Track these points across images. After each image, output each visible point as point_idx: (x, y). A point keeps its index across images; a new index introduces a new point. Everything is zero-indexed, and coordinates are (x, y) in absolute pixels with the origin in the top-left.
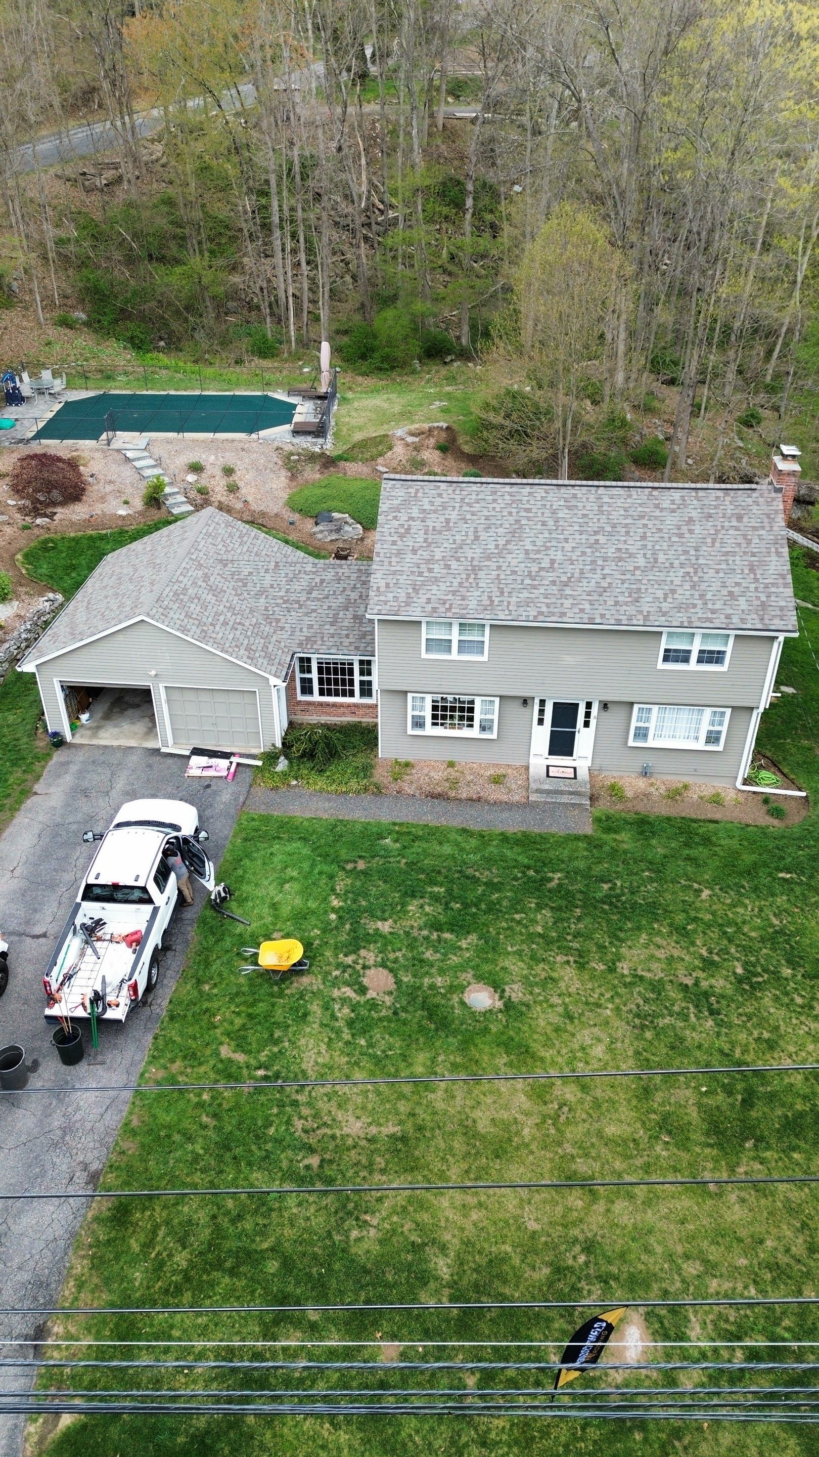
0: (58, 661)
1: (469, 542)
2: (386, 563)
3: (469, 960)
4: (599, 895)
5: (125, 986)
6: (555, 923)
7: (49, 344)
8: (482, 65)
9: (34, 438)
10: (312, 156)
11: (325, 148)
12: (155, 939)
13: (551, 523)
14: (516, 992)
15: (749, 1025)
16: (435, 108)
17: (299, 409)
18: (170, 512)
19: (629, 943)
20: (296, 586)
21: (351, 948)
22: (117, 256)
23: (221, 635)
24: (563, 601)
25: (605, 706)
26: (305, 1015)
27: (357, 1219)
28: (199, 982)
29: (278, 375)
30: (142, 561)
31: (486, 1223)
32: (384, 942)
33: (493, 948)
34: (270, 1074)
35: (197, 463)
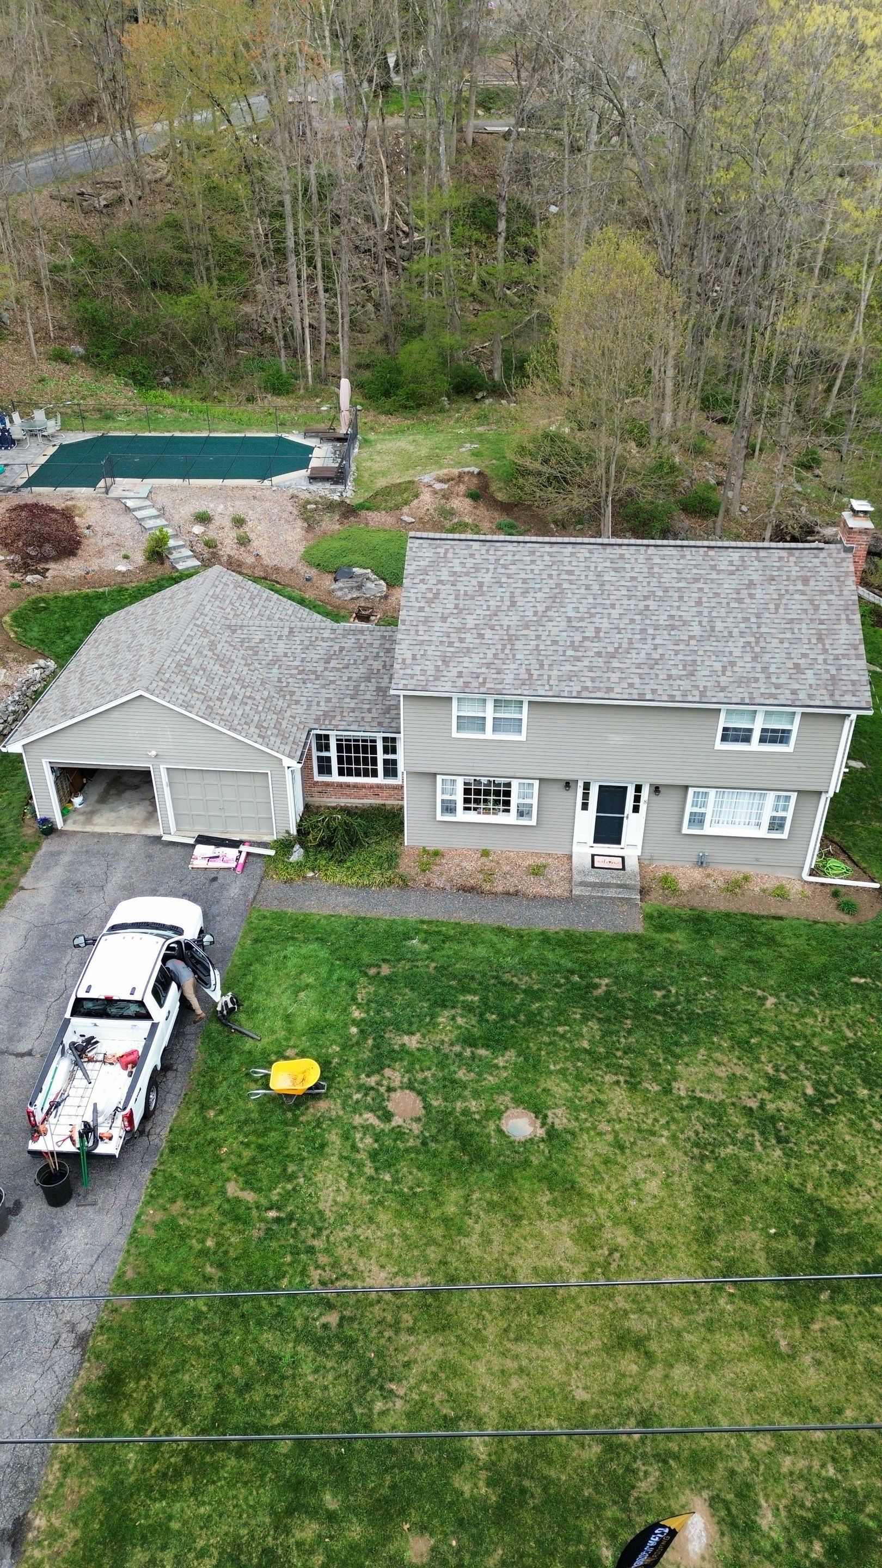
0: (48, 741)
1: (505, 608)
2: (412, 632)
3: (507, 1080)
4: (651, 1004)
5: (120, 1116)
6: (602, 1037)
7: (42, 380)
8: (515, 74)
9: (25, 485)
10: (330, 175)
11: (344, 166)
12: (153, 1060)
13: (596, 587)
14: (560, 1118)
15: (822, 1155)
16: (464, 122)
17: (316, 453)
18: (174, 568)
19: (686, 1060)
20: (312, 654)
21: (374, 1067)
22: (118, 283)
23: (228, 711)
24: (610, 674)
25: (656, 789)
26: (323, 1146)
27: (382, 1388)
28: (203, 1108)
29: (293, 413)
30: (141, 627)
31: (528, 1392)
32: (411, 1059)
33: (534, 1067)
34: (283, 1215)
35: (205, 513)
